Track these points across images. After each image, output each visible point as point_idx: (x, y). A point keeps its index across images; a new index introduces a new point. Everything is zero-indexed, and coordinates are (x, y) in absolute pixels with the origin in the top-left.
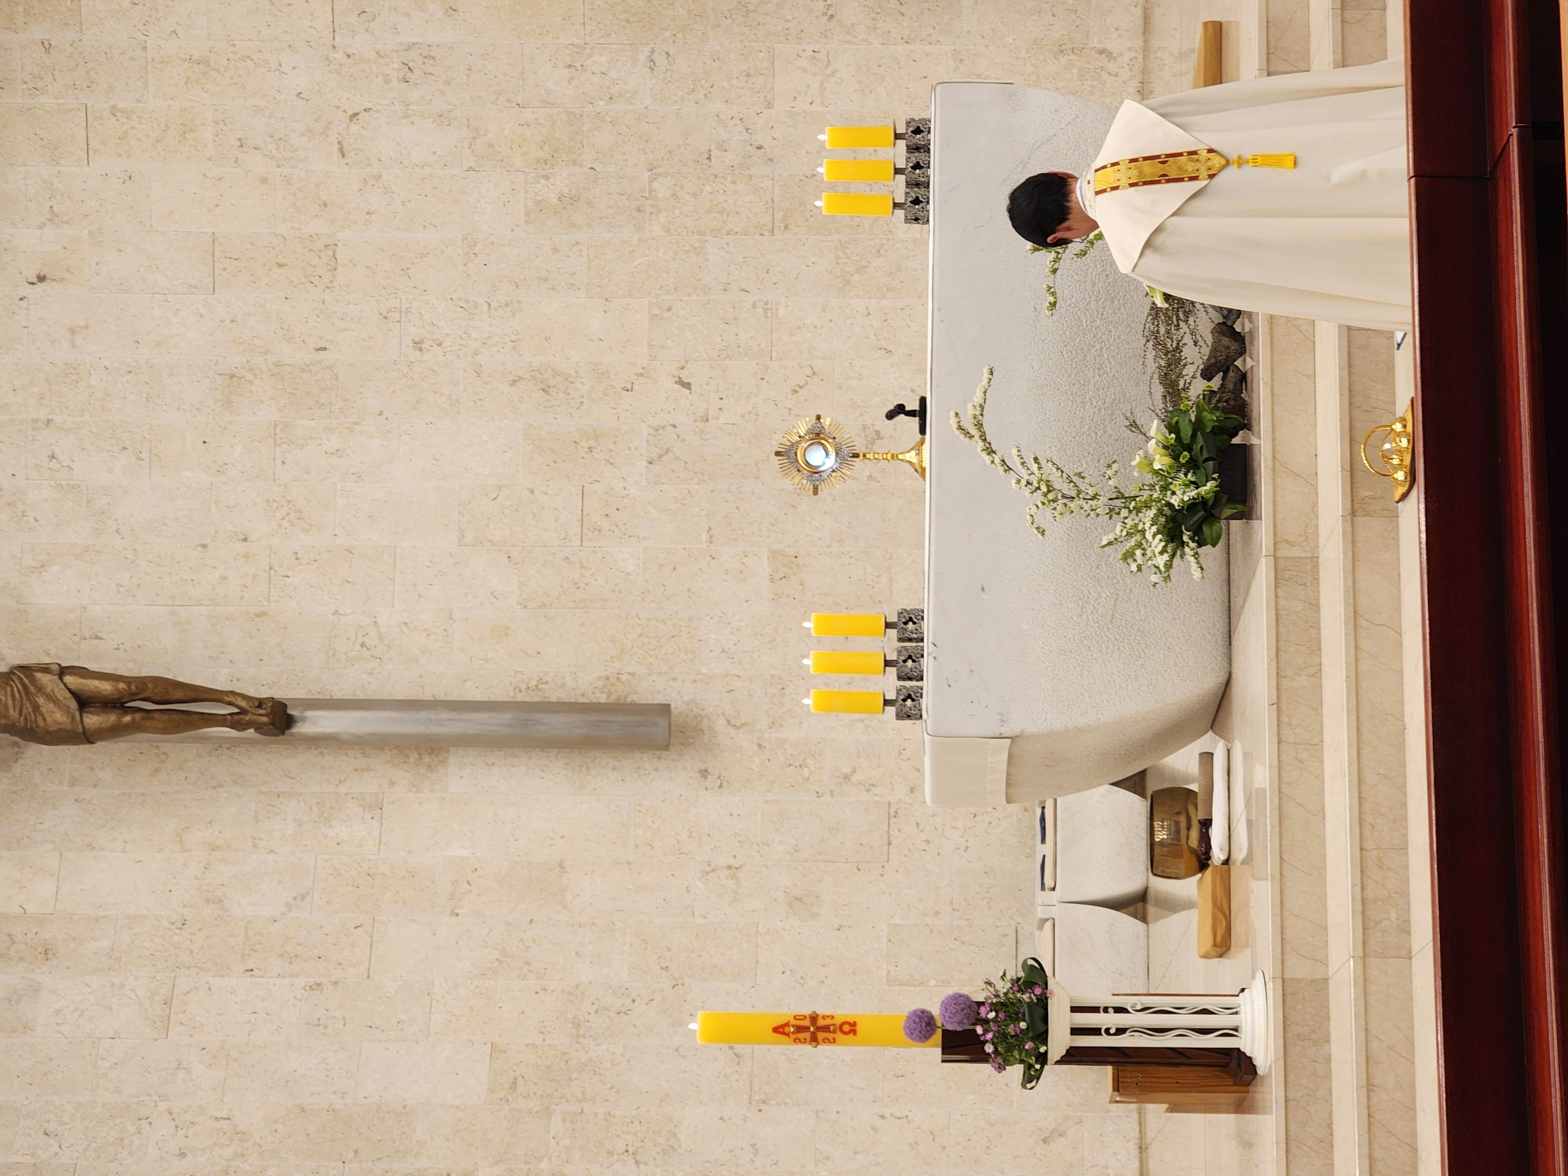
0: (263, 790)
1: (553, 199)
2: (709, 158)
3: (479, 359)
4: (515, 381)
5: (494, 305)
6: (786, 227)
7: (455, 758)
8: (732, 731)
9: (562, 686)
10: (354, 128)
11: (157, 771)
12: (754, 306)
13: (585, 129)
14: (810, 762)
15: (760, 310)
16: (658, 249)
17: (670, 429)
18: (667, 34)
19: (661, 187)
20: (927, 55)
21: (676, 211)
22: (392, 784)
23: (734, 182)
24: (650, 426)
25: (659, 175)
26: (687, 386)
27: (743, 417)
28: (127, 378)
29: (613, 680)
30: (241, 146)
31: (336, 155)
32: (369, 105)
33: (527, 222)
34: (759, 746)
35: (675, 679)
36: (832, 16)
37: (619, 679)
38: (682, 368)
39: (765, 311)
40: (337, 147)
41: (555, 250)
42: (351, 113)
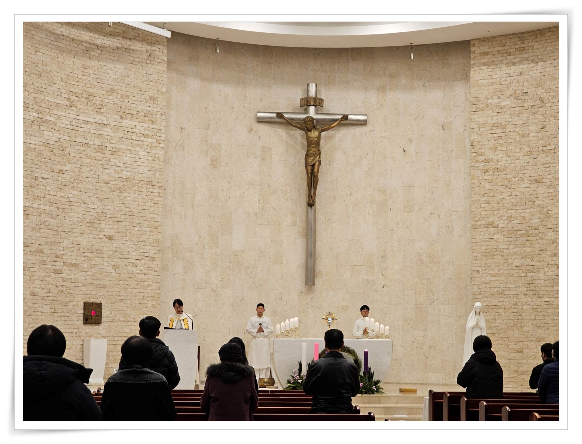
0: (298, 201)
1: (422, 258)
2: (431, 291)
3: (389, 243)
4: (384, 250)
5: (400, 246)
6: (417, 308)
7: (305, 240)
8: (310, 298)
9: (320, 262)
10: (436, 216)
11: (302, 179)
12: (400, 301)
13: (437, 265)
14: (304, 314)
15: (399, 302)
16: (412, 280)
17: (374, 284)
18: (456, 282)
19: (424, 281)
20: (453, 338)
21: (420, 284)
22: (299, 227)
23: (426, 296)
24: (375, 280)
25: (427, 280)
26: (383, 287)
27: (377, 299)
28: (384, 169)
29: (321, 273)
30: (432, 192)
31: (431, 212)
32: (441, 219)
33: (417, 253)
34: (307, 304)
35: (321, 286)
36: (460, 317)
37: (321, 274)
38: (387, 286)
39: (399, 303)
40: (432, 212)
41: (412, 259)
42: (440, 215)
